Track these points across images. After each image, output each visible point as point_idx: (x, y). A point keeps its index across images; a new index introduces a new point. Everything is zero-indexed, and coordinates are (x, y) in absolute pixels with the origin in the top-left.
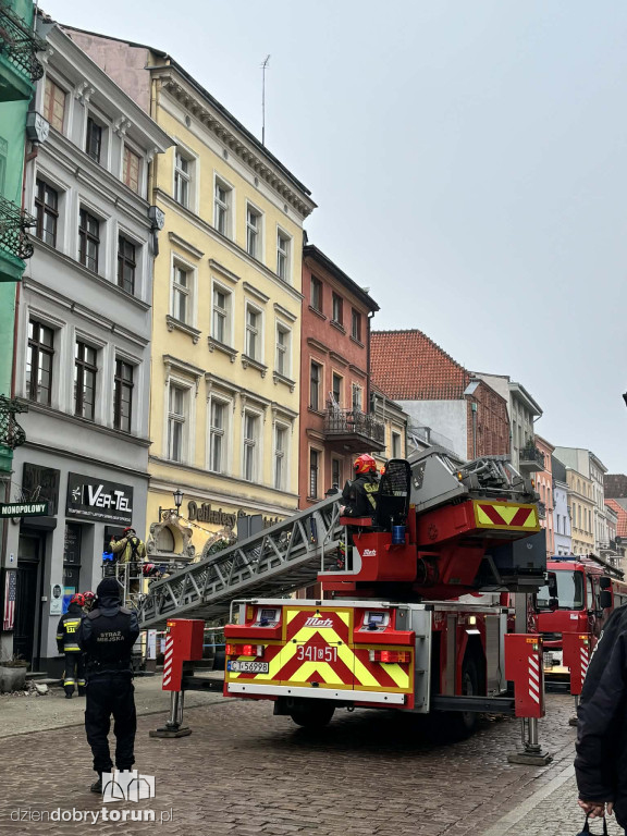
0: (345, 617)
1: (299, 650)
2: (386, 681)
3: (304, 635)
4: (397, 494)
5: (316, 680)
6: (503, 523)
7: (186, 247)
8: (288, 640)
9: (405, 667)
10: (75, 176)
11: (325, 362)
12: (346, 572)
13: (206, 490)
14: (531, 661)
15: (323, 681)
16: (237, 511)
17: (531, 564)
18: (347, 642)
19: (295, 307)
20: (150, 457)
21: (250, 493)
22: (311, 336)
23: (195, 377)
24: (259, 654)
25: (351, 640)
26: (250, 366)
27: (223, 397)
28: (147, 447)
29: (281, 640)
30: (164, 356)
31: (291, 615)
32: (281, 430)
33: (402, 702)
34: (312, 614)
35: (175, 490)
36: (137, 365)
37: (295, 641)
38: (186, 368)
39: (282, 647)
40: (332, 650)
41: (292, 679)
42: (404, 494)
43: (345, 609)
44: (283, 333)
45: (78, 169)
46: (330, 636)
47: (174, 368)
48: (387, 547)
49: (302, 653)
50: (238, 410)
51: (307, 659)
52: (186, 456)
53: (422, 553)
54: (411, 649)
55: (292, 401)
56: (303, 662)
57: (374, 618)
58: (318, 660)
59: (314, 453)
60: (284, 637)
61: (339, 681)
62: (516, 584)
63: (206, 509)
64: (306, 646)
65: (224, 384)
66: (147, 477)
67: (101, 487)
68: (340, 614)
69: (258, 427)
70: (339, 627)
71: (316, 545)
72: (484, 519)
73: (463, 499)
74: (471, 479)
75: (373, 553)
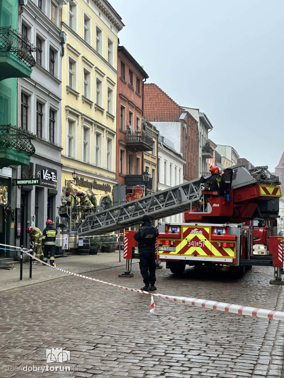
0: (208, 230)
1: (188, 243)
2: (225, 254)
3: (190, 237)
4: (226, 182)
5: (195, 254)
6: (269, 194)
7: (74, 51)
8: (184, 238)
9: (232, 249)
10: (35, 20)
11: (126, 106)
12: (204, 213)
13: (82, 171)
14: (279, 246)
15: (199, 254)
16: (93, 181)
17: (274, 209)
18: (208, 240)
19: (114, 78)
20: (62, 155)
21: (99, 172)
22: (121, 93)
23: (77, 116)
24: (172, 244)
25: (210, 238)
26: (98, 110)
27: (88, 126)
28: (61, 151)
29: (180, 238)
30: (66, 106)
31: (185, 229)
32: (109, 141)
33: (232, 262)
34: (193, 229)
35: (73, 172)
36: (56, 111)
37: (186, 239)
38: (75, 112)
39: (181, 241)
40: (202, 243)
41: (185, 254)
42: (229, 182)
43: (207, 227)
44: (110, 91)
45: (36, 16)
46: (201, 237)
47: (70, 112)
48: (224, 203)
49: (190, 244)
50: (93, 132)
51: (191, 246)
52: (74, 155)
53: (235, 206)
54: (235, 242)
55: (113, 126)
56: (190, 247)
57: (219, 231)
58: (196, 246)
59: (122, 152)
60: (182, 237)
61: (206, 254)
62: (269, 217)
63: (82, 180)
64: (191, 241)
65: (88, 119)
66: (61, 165)
67: (47, 170)
68: (205, 229)
69: (101, 140)
70: (205, 234)
71: (180, 201)
72: (263, 193)
73: (254, 185)
74: (258, 177)
75: (218, 205)
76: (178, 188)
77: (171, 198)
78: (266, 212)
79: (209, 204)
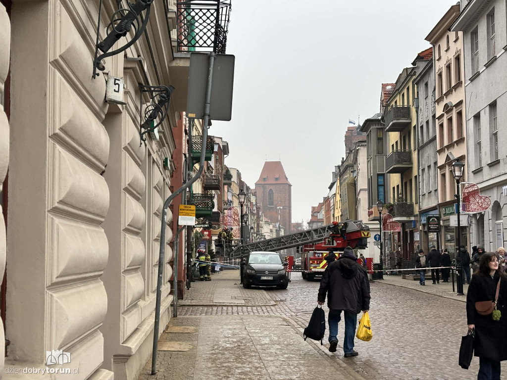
6: (366, 236)
12: (331, 246)
17: (365, 243)
42: (345, 229)
48: (343, 240)
71: (313, 238)
72: (363, 235)
73: (358, 231)
74: (360, 227)
75: (340, 242)
76: (310, 231)
77: (305, 236)
78: (361, 245)
79: (334, 241)
